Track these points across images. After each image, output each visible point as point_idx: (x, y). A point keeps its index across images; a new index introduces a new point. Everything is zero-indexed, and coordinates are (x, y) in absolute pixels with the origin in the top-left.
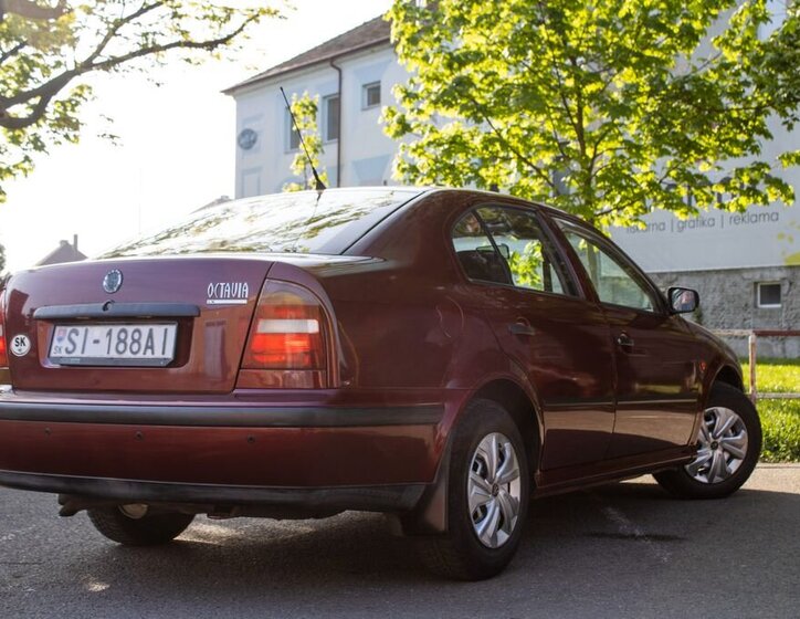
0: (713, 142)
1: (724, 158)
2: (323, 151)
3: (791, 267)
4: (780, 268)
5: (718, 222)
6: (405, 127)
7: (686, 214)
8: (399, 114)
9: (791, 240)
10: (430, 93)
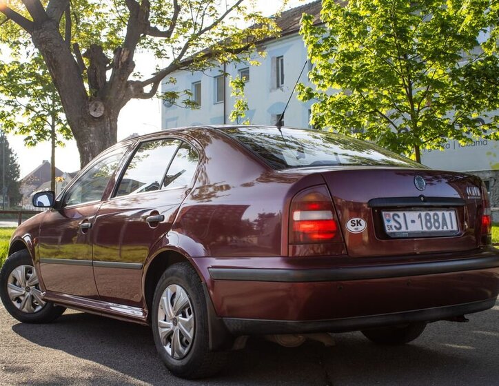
0: (486, 101)
1: (489, 110)
2: (248, 109)
3: (495, 171)
4: (488, 172)
5: (452, 146)
6: (310, 95)
7: (465, 142)
8: (307, 87)
9: (495, 156)
10: (329, 76)
